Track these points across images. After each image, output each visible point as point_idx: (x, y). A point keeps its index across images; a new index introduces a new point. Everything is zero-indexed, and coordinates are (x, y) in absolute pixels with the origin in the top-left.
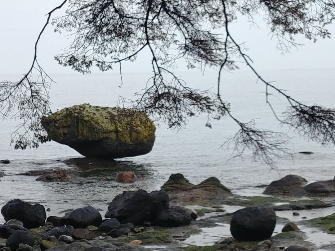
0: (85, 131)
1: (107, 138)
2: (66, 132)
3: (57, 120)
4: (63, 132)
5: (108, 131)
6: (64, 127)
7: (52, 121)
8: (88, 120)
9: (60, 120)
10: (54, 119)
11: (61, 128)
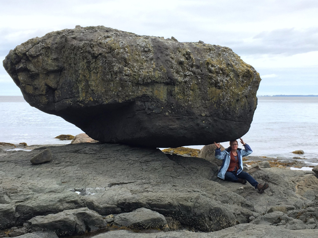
0: (94, 81)
1: (145, 98)
2: (52, 84)
3: (31, 56)
4: (46, 85)
5: (149, 81)
6: (48, 73)
7: (21, 58)
8: (100, 54)
9: (38, 56)
10: (25, 54)
11: (41, 76)
